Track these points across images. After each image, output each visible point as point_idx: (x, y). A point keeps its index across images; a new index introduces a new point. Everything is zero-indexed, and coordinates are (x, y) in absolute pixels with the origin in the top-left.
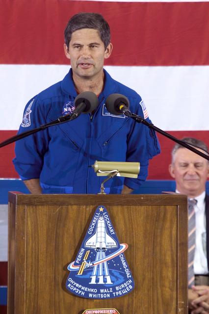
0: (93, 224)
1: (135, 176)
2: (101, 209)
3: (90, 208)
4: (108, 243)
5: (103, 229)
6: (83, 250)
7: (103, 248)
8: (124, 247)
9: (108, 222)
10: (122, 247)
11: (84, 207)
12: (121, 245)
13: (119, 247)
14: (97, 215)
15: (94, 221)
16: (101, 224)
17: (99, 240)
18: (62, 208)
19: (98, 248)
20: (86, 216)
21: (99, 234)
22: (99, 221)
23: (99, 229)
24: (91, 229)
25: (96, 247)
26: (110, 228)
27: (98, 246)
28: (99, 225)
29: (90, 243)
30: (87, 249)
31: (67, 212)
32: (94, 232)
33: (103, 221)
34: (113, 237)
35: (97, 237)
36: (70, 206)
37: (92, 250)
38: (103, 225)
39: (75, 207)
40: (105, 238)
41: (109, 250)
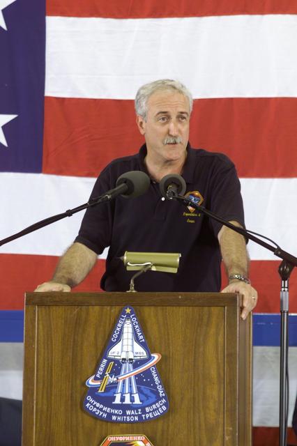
0: (118, 329)
1: (175, 271)
2: (128, 311)
3: (115, 310)
4: (137, 353)
5: (130, 336)
6: (105, 361)
7: (131, 359)
8: (156, 357)
9: (137, 326)
10: (154, 357)
11: (109, 308)
12: (152, 355)
13: (150, 358)
14: (123, 318)
15: (119, 325)
16: (128, 328)
17: (125, 349)
18: (81, 309)
19: (123, 359)
20: (110, 319)
21: (125, 342)
22: (125, 325)
23: (124, 336)
24: (115, 335)
25: (122, 357)
26: (139, 334)
27: (124, 356)
28: (125, 330)
29: (114, 353)
30: (110, 360)
31: (88, 314)
32: (119, 339)
33: (130, 325)
34: (143, 345)
35: (122, 346)
36: (90, 307)
37: (116, 361)
38: (131, 330)
39: (97, 308)
40: (133, 346)
41: (137, 361)
